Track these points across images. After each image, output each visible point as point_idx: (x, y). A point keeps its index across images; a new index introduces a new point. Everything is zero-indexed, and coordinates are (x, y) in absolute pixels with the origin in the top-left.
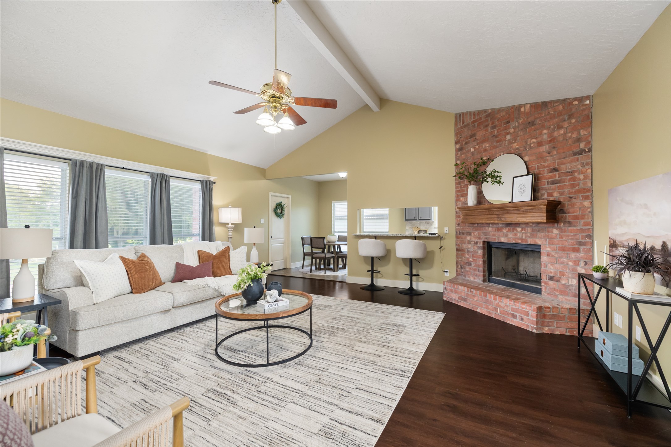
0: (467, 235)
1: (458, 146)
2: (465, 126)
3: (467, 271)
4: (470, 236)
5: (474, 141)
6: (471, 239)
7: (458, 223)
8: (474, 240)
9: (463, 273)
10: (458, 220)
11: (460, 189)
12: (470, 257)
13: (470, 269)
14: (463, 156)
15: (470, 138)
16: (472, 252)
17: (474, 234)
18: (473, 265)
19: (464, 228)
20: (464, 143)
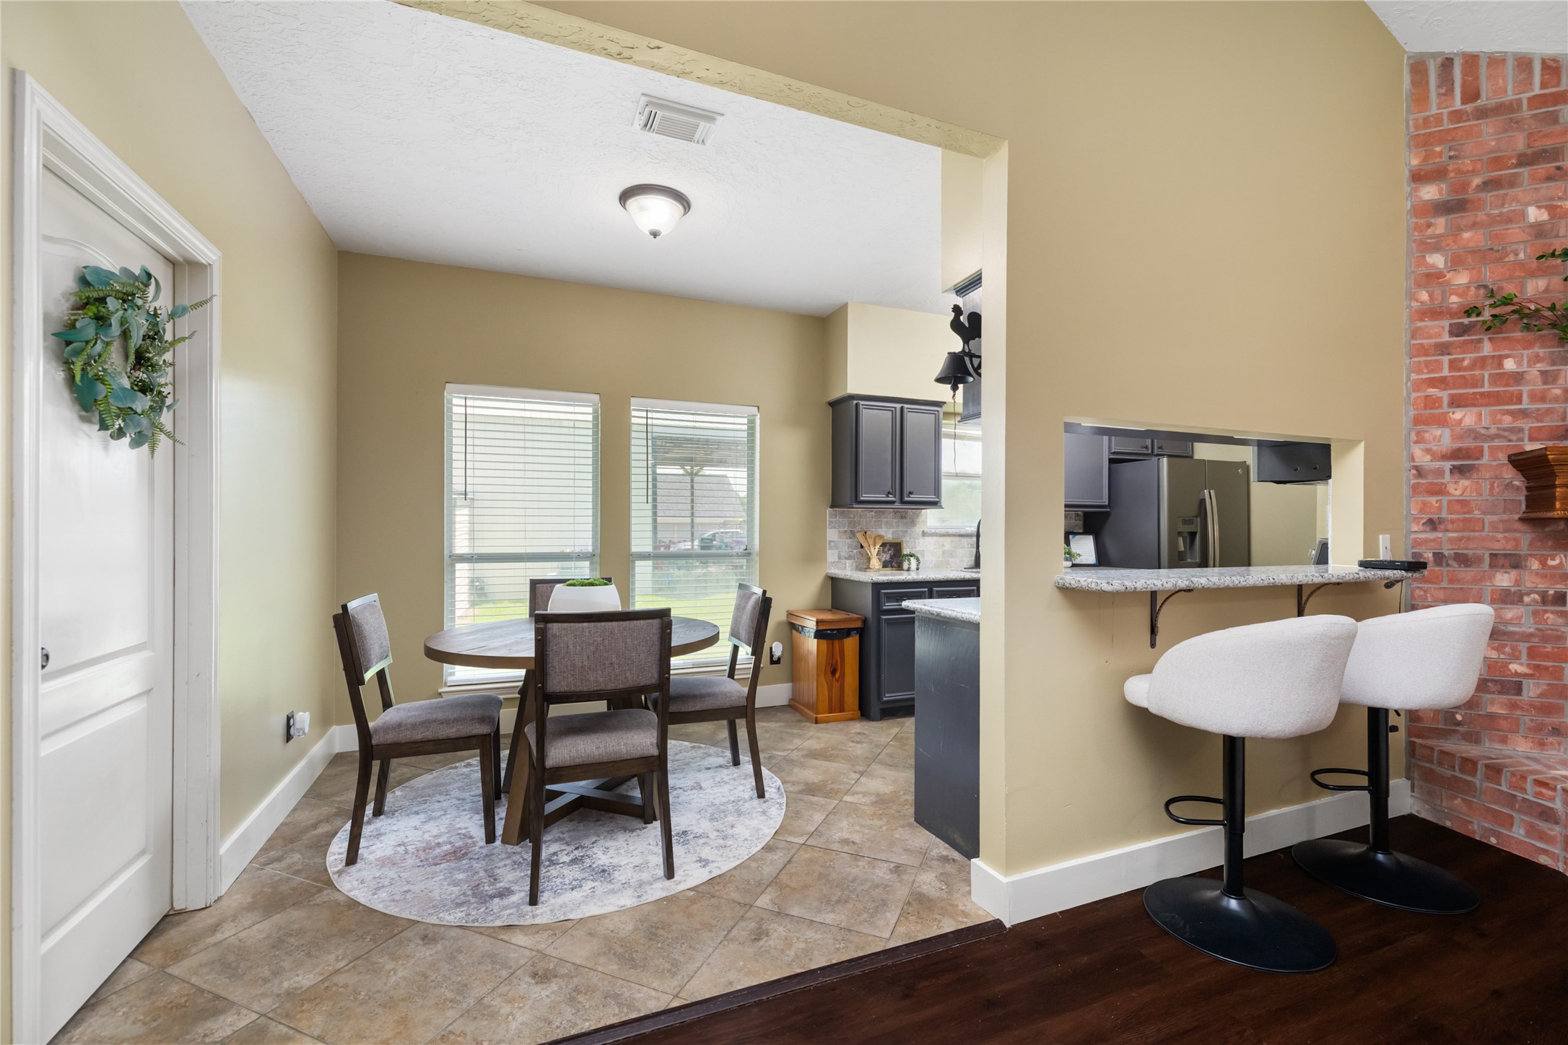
0: (1491, 566)
1: (1430, 192)
2: (1482, 113)
3: (1492, 717)
4: (1514, 573)
5: (1549, 178)
6: (1517, 583)
7: (1426, 517)
8: (1542, 587)
9: (1458, 724)
10: (1425, 504)
11: (1446, 372)
12: (1515, 657)
13: (1514, 706)
14: (1466, 235)
15: (1520, 164)
16: (1531, 635)
17: (1544, 563)
18: (1532, 690)
19: (1469, 539)
20: (1477, 181)
